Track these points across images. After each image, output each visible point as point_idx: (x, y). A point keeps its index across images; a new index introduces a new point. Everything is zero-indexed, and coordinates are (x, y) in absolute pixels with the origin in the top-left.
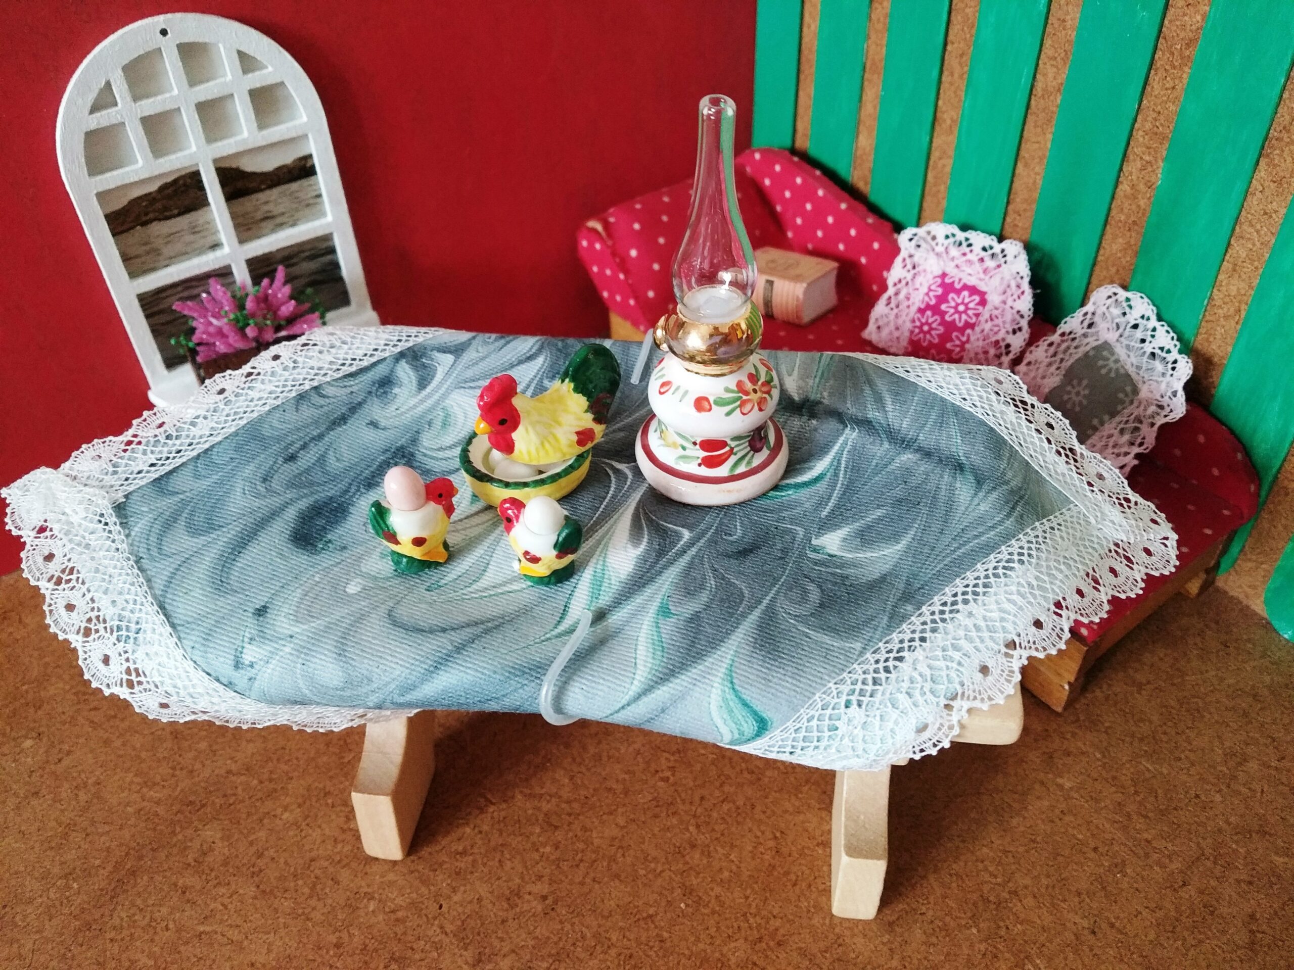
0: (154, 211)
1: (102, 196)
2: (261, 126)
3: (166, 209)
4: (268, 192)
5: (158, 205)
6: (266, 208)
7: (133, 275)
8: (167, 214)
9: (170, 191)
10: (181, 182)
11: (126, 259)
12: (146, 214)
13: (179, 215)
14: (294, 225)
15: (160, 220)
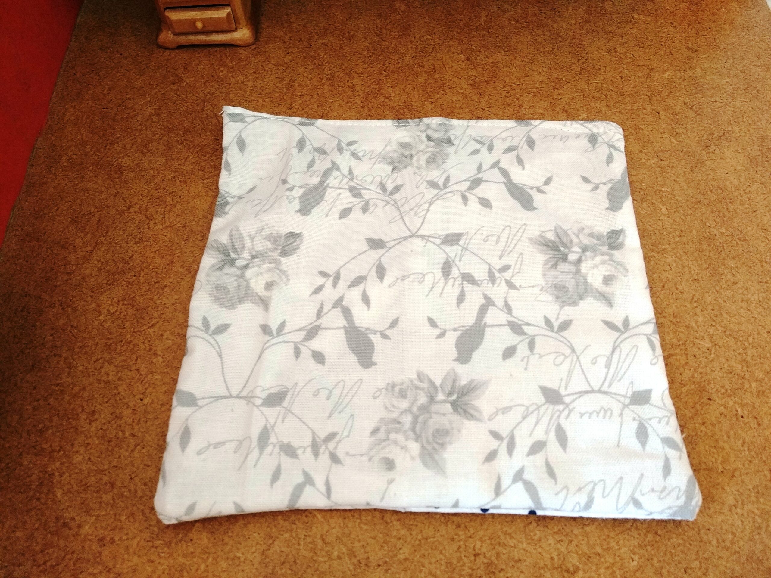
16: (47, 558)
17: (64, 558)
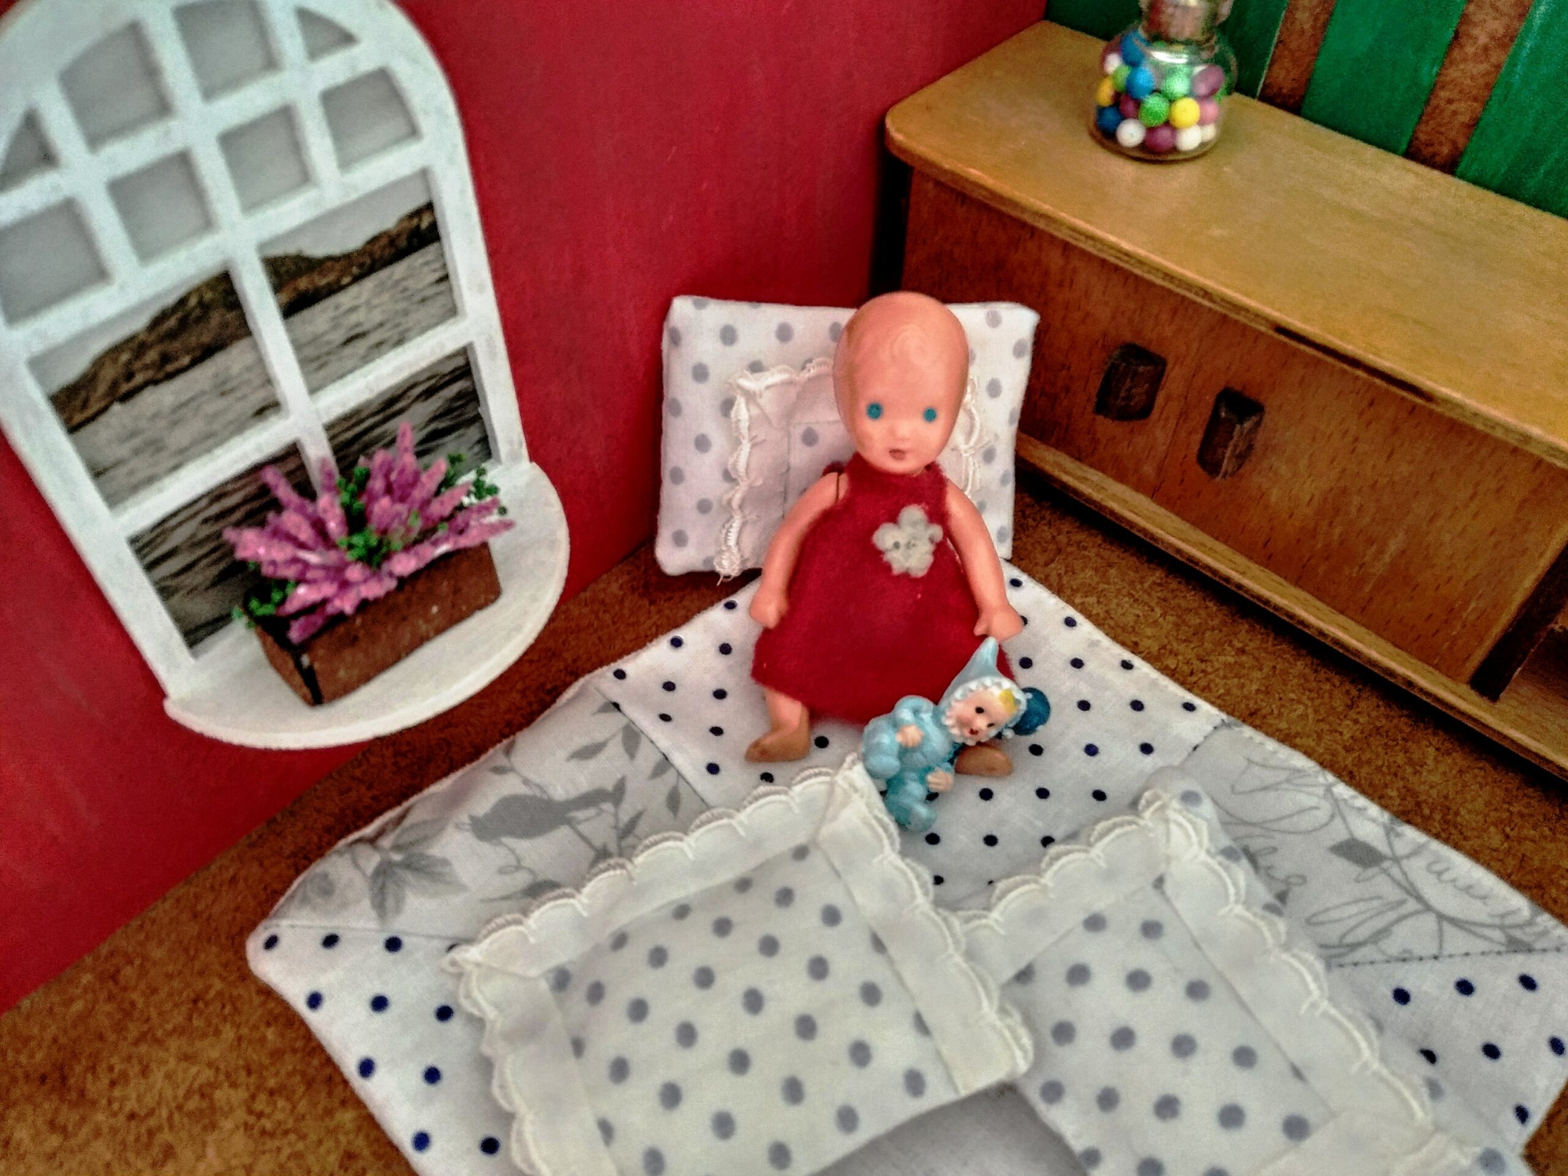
0: (146, 367)
1: (38, 365)
2: (345, 163)
3: (166, 358)
4: (354, 290)
5: (152, 356)
6: (353, 318)
7: (113, 500)
8: (170, 368)
9: (172, 322)
10: (193, 301)
11: (98, 473)
12: (130, 376)
13: (194, 363)
14: (400, 342)
15: (155, 382)
16: (268, 1110)
17: (286, 1133)
